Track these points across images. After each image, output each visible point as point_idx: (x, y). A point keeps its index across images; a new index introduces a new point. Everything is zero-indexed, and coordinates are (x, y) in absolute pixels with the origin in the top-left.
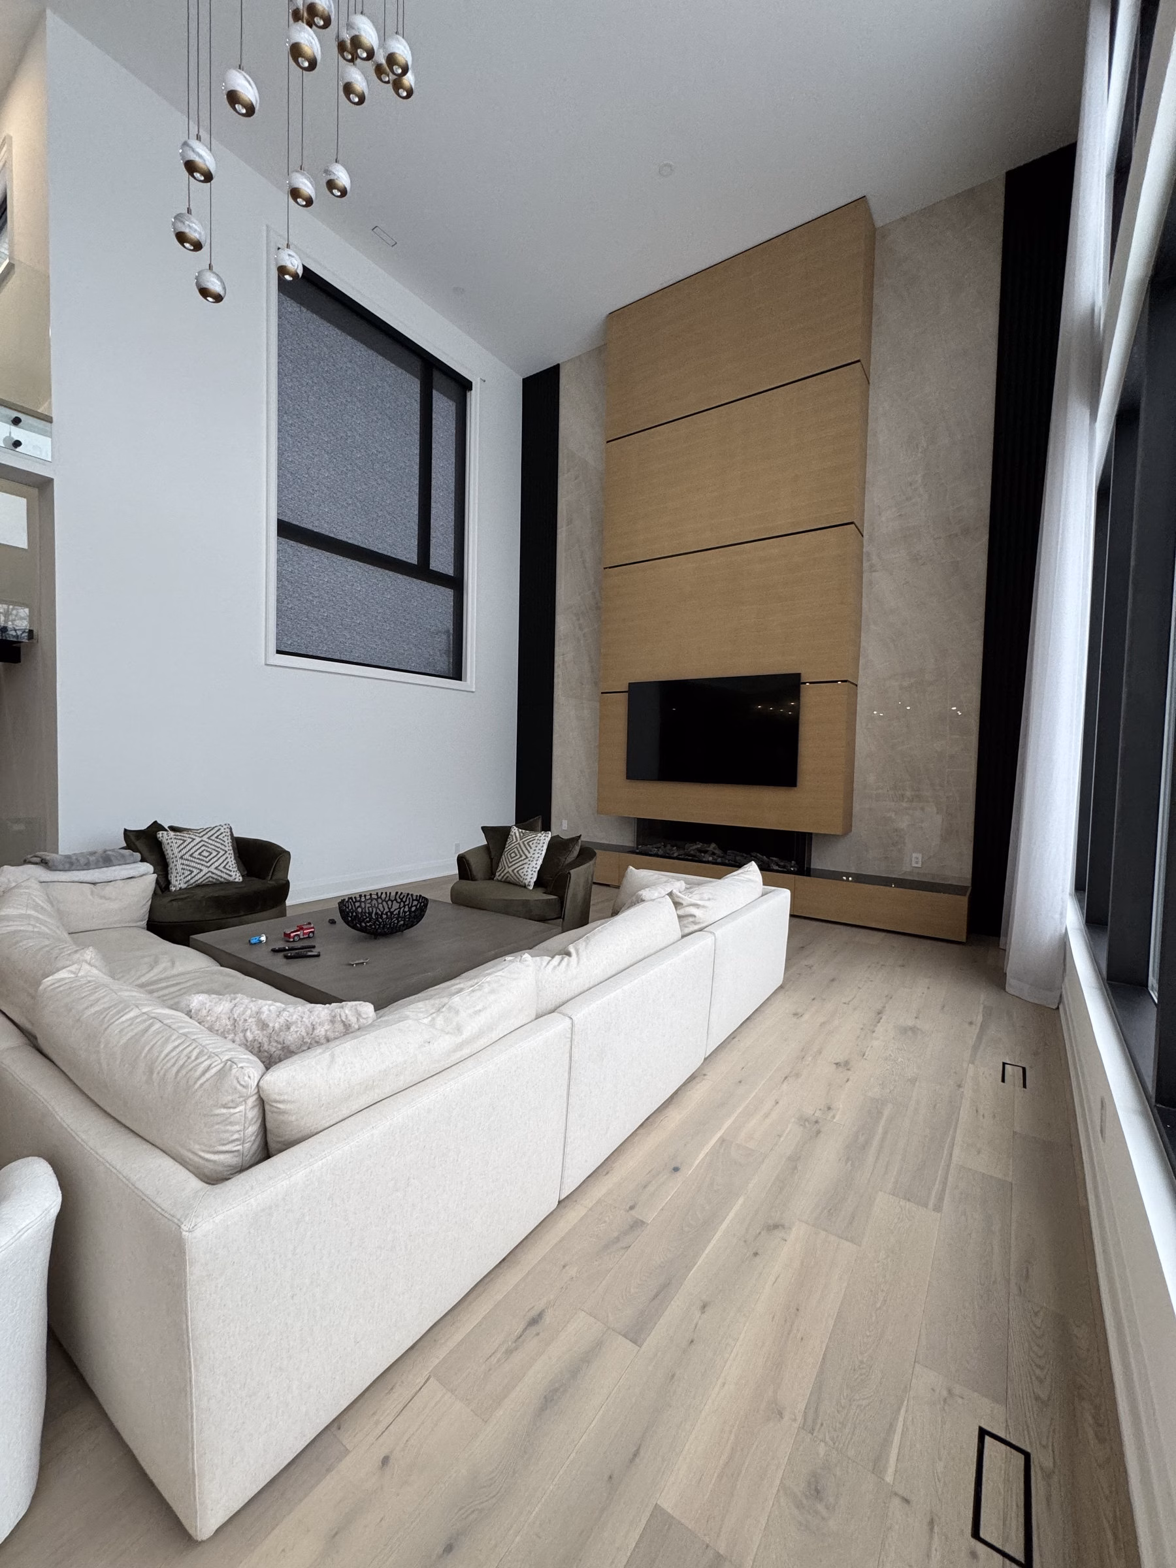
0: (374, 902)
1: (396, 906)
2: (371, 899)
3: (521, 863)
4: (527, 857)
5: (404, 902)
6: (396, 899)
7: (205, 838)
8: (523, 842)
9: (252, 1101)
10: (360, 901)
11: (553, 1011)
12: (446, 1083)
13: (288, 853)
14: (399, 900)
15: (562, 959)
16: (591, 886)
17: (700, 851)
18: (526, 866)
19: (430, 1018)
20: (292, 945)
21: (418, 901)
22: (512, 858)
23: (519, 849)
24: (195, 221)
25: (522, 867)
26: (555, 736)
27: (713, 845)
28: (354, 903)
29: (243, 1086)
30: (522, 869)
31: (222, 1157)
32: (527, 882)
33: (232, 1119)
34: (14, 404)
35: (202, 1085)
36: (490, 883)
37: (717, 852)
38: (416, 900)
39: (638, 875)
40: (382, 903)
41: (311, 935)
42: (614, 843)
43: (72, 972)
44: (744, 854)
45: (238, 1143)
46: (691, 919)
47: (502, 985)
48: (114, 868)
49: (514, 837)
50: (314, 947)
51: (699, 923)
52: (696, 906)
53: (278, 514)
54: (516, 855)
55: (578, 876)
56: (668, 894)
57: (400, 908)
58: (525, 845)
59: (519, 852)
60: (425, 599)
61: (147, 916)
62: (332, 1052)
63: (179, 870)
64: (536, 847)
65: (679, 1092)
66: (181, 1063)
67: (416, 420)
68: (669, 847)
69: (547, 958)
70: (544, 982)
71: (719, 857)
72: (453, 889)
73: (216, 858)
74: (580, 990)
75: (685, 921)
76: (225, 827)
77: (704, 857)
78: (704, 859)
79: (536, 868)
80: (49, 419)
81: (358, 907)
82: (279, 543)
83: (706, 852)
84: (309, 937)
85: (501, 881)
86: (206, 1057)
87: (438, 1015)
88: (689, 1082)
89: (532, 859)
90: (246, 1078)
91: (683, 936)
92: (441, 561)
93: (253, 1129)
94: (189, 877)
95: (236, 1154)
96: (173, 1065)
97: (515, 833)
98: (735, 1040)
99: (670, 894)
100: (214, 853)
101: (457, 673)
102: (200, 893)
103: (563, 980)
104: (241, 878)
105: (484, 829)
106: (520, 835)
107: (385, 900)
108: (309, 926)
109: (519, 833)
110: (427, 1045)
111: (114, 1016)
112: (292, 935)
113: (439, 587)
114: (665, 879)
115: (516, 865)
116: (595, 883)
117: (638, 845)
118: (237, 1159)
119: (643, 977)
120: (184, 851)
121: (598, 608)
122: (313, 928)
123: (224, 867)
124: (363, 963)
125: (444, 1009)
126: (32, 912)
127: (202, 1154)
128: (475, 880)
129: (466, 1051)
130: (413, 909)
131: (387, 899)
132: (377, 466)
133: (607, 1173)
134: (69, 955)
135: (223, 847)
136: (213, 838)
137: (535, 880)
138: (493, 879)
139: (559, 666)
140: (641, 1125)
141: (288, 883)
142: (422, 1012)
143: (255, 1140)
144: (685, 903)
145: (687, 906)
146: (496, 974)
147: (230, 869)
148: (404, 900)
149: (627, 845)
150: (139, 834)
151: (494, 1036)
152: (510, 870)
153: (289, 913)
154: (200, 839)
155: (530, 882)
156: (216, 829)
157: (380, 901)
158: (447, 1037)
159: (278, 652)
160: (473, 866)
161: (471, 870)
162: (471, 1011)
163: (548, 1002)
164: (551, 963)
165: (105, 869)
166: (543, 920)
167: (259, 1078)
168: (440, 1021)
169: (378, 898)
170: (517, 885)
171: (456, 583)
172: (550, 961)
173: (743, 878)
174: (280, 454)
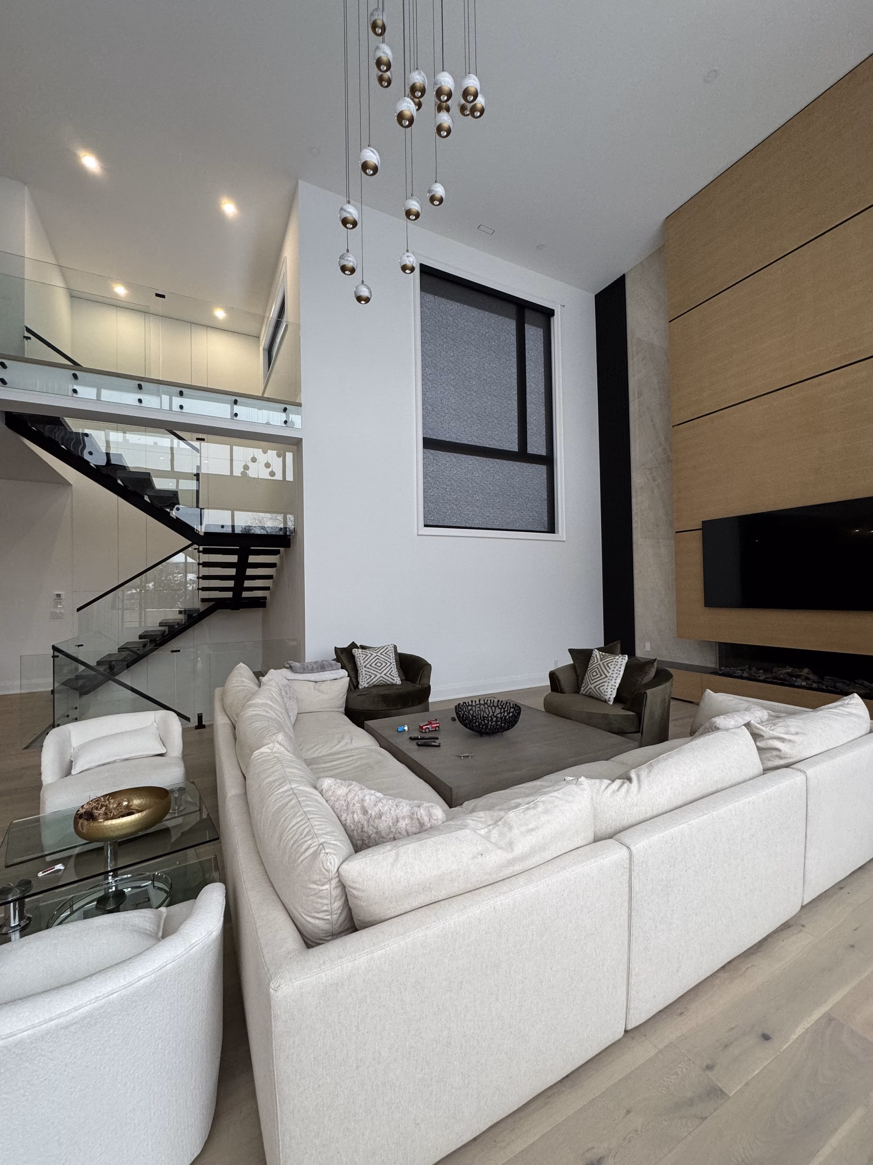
0: (482, 706)
1: (498, 711)
2: (480, 704)
3: (601, 681)
4: (607, 677)
5: (504, 709)
6: (498, 706)
7: (379, 654)
8: (603, 663)
9: (334, 882)
10: (472, 705)
11: (611, 837)
12: (496, 896)
13: (430, 665)
14: (500, 707)
15: (623, 783)
16: (669, 702)
17: (791, 675)
18: (606, 684)
19: (486, 830)
20: (424, 735)
21: (514, 708)
22: (593, 676)
23: (600, 669)
24: (351, 256)
25: (602, 684)
26: (636, 572)
27: (806, 670)
28: (467, 706)
29: (327, 871)
30: (602, 686)
31: (317, 922)
32: (607, 698)
33: (321, 894)
34: (280, 400)
35: (303, 860)
36: (577, 696)
37: (812, 677)
38: (513, 707)
39: (715, 698)
40: (488, 708)
41: (437, 728)
42: (697, 663)
43: (269, 748)
44: (846, 681)
45: (328, 913)
46: (775, 753)
47: (556, 806)
48: (326, 672)
49: (595, 658)
50: (437, 738)
51: (785, 758)
52: (782, 740)
53: (423, 434)
54: (597, 674)
55: (654, 696)
56: (745, 725)
57: (501, 713)
58: (604, 666)
59: (600, 672)
60: (524, 476)
61: (344, 705)
62: (398, 851)
63: (364, 675)
64: (615, 668)
65: (770, 939)
66: (296, 837)
67: (514, 349)
68: (754, 669)
69: (607, 782)
70: (602, 805)
71: (814, 682)
72: (545, 699)
73: (385, 668)
74: (642, 817)
75: (768, 755)
76: (391, 646)
77: (796, 681)
78: (797, 684)
79: (615, 686)
80: (300, 405)
81: (471, 710)
82: (424, 453)
83: (797, 677)
84: (436, 730)
85: (585, 695)
86: (310, 837)
87: (494, 828)
88: (782, 930)
89: (611, 678)
90: (328, 864)
91: (766, 770)
92: (536, 446)
93: (338, 904)
94: (369, 680)
95: (327, 922)
96: (292, 838)
97: (596, 655)
98: (843, 890)
99: (748, 725)
100: (384, 664)
101: (551, 528)
102: (375, 691)
103: (622, 806)
104: (400, 682)
105: (571, 651)
106: (600, 657)
107: (489, 706)
108: (435, 722)
109: (600, 655)
110: (479, 857)
111: (276, 787)
112: (424, 727)
113: (535, 465)
114: (745, 705)
115: (597, 683)
116: (672, 698)
117: (720, 667)
118: (329, 925)
119: (714, 813)
120: (367, 662)
121: (670, 461)
122: (438, 723)
123: (390, 674)
124: (468, 756)
125: (500, 823)
126: (269, 702)
127: (305, 917)
128: (565, 693)
129: (518, 868)
130: (511, 715)
131: (491, 705)
132: (487, 388)
133: (681, 1014)
134: (271, 736)
135: (389, 660)
136: (383, 653)
137: (614, 696)
138: (578, 693)
139: (636, 513)
140: (723, 967)
141: (429, 688)
142: (480, 822)
143: (341, 913)
144: (766, 736)
145: (769, 739)
146: (551, 794)
147: (394, 675)
148: (504, 707)
149: (710, 666)
150: (343, 650)
151: (547, 855)
152: (592, 686)
153: (431, 709)
154: (376, 655)
155: (610, 698)
156: (386, 648)
157: (486, 706)
158: (499, 852)
159: (426, 526)
160: (562, 682)
161: (559, 684)
162: (523, 829)
163: (606, 827)
164: (610, 787)
165: (321, 673)
166: (621, 733)
167: (339, 864)
168: (495, 834)
169: (485, 703)
170: (599, 699)
171: (548, 460)
172: (610, 784)
173: (841, 712)
174: (424, 394)
